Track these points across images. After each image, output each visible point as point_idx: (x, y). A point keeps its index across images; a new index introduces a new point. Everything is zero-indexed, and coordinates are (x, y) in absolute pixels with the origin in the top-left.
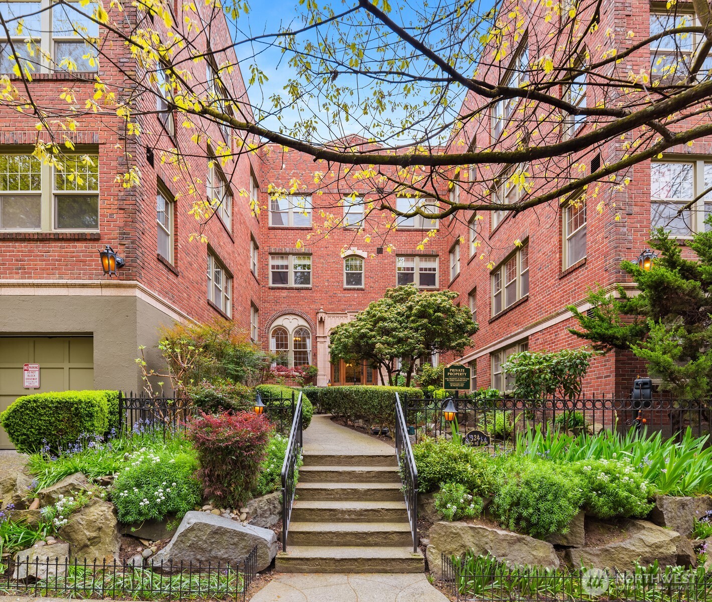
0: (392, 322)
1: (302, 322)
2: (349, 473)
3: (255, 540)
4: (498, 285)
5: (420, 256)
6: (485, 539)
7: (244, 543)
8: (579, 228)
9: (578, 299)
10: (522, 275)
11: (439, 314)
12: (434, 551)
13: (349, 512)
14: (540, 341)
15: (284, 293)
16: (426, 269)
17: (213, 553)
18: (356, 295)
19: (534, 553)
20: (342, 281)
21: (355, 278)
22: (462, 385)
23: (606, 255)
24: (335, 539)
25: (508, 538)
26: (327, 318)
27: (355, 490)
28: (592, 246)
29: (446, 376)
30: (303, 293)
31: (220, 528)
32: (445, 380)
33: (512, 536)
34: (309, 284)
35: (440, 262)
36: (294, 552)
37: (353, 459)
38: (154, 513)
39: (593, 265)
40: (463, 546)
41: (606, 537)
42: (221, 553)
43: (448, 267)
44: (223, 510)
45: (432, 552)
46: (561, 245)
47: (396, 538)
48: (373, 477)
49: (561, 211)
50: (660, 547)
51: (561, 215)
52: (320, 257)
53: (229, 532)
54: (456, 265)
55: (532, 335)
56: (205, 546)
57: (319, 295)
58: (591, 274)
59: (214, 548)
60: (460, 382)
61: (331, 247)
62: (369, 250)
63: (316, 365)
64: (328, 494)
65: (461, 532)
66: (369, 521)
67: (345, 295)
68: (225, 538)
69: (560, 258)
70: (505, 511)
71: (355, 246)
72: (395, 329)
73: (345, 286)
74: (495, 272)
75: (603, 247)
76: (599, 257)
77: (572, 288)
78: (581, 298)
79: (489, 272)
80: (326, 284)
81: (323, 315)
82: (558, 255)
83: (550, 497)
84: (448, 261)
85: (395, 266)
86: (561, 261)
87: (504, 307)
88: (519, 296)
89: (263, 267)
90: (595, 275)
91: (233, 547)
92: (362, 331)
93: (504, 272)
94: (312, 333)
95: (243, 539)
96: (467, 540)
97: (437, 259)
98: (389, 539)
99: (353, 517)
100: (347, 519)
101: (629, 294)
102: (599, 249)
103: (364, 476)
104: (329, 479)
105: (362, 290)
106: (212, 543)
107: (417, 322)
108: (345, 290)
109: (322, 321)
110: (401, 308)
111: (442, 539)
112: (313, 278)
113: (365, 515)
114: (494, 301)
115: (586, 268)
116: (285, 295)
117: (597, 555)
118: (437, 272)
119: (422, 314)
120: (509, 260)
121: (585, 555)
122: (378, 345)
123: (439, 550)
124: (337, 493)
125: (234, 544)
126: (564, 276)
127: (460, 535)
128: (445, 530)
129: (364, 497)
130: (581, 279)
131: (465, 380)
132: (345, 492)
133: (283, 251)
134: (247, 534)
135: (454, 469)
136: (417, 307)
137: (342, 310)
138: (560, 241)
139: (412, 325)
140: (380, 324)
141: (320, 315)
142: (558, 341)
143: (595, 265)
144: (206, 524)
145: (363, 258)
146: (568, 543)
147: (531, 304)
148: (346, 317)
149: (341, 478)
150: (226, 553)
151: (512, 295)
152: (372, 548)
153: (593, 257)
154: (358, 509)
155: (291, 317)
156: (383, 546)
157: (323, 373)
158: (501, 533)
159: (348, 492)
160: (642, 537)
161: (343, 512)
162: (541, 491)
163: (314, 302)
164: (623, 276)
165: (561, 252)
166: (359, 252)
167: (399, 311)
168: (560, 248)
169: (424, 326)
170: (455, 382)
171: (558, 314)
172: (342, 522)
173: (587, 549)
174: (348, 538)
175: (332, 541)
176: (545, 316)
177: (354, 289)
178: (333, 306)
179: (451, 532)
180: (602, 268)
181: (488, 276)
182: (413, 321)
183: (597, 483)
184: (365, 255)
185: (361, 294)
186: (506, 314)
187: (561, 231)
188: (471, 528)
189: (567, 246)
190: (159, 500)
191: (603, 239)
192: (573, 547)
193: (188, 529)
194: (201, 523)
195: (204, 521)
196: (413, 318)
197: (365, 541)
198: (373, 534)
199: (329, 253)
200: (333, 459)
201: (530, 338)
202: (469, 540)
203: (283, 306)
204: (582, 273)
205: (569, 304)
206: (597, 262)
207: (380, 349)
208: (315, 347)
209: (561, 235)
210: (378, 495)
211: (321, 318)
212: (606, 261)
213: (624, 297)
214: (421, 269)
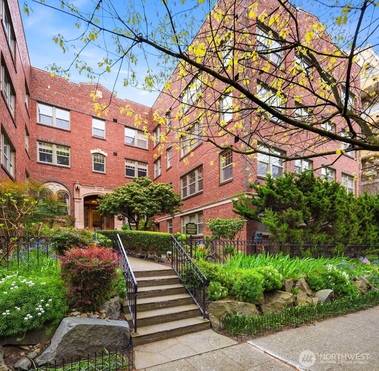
0: (142, 196)
1: (63, 188)
2: (152, 281)
3: (120, 329)
4: (185, 184)
5: (138, 161)
6: (234, 307)
7: (112, 333)
8: (228, 165)
9: (229, 196)
10: (198, 181)
11: (168, 195)
12: (212, 317)
13: (162, 303)
14: (209, 213)
15: (50, 168)
16: (141, 169)
17: (91, 343)
18: (100, 177)
19: (251, 310)
20: (92, 167)
21: (99, 167)
22: (194, 233)
23: (242, 179)
24: (160, 320)
25: (242, 305)
26: (81, 187)
27: (160, 290)
28: (235, 174)
29: (187, 228)
30: (64, 170)
31: (95, 326)
32: (186, 230)
33: (243, 304)
34: (68, 165)
35: (149, 167)
36: (142, 332)
37: (150, 273)
38: (36, 324)
39: (236, 182)
40: (226, 312)
41: (270, 299)
42: (97, 342)
43: (153, 170)
44: (88, 313)
45: (212, 318)
46: (219, 171)
47: (191, 313)
48: (165, 282)
49: (219, 156)
50: (288, 300)
51: (219, 158)
52: (76, 150)
53: (101, 327)
54: (158, 170)
55: (205, 210)
56: (84, 340)
57: (75, 173)
58: (235, 186)
59: (91, 340)
60: (193, 231)
61: (84, 146)
62: (109, 152)
63: (74, 215)
64: (145, 294)
65: (224, 305)
66: (173, 306)
67: (94, 176)
68: (98, 332)
69: (219, 177)
70: (238, 292)
71: (100, 148)
72: (144, 200)
73: (93, 170)
74: (183, 177)
75: (240, 175)
76: (238, 179)
77: (225, 191)
78: (230, 196)
79: (179, 176)
80: (81, 167)
81: (79, 186)
82: (218, 175)
83: (255, 284)
84: (153, 167)
85: (124, 164)
86: (220, 178)
87: (188, 195)
88: (197, 191)
89: (33, 148)
90: (237, 187)
91: (105, 336)
92: (125, 199)
93: (188, 178)
94: (71, 196)
95: (112, 330)
96: (227, 309)
97: (147, 165)
98: (188, 314)
99: (164, 305)
100: (161, 307)
101: (255, 197)
102: (239, 176)
103: (160, 282)
104: (141, 285)
105: (104, 174)
106: (89, 337)
107: (156, 198)
108: (93, 172)
109: (78, 189)
110: (145, 189)
111: (216, 310)
112: (71, 162)
113: (171, 303)
114: (182, 191)
115: (233, 183)
116: (50, 169)
117: (270, 307)
118: (147, 171)
119: (158, 194)
120: (191, 173)
121: (266, 308)
122: (136, 208)
123: (215, 316)
124: (150, 293)
125: (105, 334)
126: (221, 185)
127: (224, 307)
128: (216, 305)
129: (165, 293)
130: (230, 187)
131: (195, 230)
132: (155, 292)
133: (49, 141)
134: (114, 326)
135: (213, 275)
136: (156, 190)
137: (92, 184)
138: (219, 169)
139: (154, 199)
140: (136, 196)
141: (76, 186)
142: (219, 214)
143: (237, 182)
144: (84, 325)
145: (105, 156)
146: (259, 303)
147: (204, 195)
148: (95, 189)
149: (148, 284)
150: (100, 341)
151: (192, 190)
152: (180, 321)
153: (236, 179)
154: (167, 301)
155: (55, 184)
156: (186, 318)
157: (79, 221)
158: (239, 303)
159: (156, 292)
160: (283, 297)
161: (158, 303)
162: (251, 282)
163: (72, 176)
164: (249, 189)
165: (219, 174)
166: (103, 153)
167: (145, 190)
168: (219, 172)
169: (160, 200)
170: (191, 231)
171: (219, 202)
172: (158, 309)
173: (266, 305)
174: (168, 317)
175: (159, 321)
176: (212, 202)
177: (99, 173)
178: (86, 181)
179: (220, 306)
180: (240, 184)
181: (179, 178)
182: (154, 197)
183: (267, 277)
184: (106, 154)
185: (104, 177)
186: (190, 198)
187: (219, 165)
188: (228, 302)
189: (222, 172)
190: (40, 314)
191: (240, 172)
192: (261, 305)
193: (71, 331)
194: (80, 325)
195: (82, 323)
196: (154, 195)
197: (176, 318)
198: (180, 313)
199: (83, 149)
200: (138, 273)
201: (204, 211)
202: (228, 309)
203: (48, 176)
204: (230, 185)
205: (224, 198)
206: (238, 181)
207: (137, 211)
208: (73, 205)
209: (219, 166)
210: (172, 292)
211: (78, 187)
212: (242, 182)
213: (253, 198)
214: (139, 169)
